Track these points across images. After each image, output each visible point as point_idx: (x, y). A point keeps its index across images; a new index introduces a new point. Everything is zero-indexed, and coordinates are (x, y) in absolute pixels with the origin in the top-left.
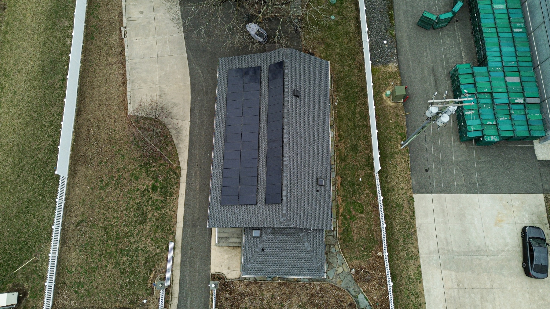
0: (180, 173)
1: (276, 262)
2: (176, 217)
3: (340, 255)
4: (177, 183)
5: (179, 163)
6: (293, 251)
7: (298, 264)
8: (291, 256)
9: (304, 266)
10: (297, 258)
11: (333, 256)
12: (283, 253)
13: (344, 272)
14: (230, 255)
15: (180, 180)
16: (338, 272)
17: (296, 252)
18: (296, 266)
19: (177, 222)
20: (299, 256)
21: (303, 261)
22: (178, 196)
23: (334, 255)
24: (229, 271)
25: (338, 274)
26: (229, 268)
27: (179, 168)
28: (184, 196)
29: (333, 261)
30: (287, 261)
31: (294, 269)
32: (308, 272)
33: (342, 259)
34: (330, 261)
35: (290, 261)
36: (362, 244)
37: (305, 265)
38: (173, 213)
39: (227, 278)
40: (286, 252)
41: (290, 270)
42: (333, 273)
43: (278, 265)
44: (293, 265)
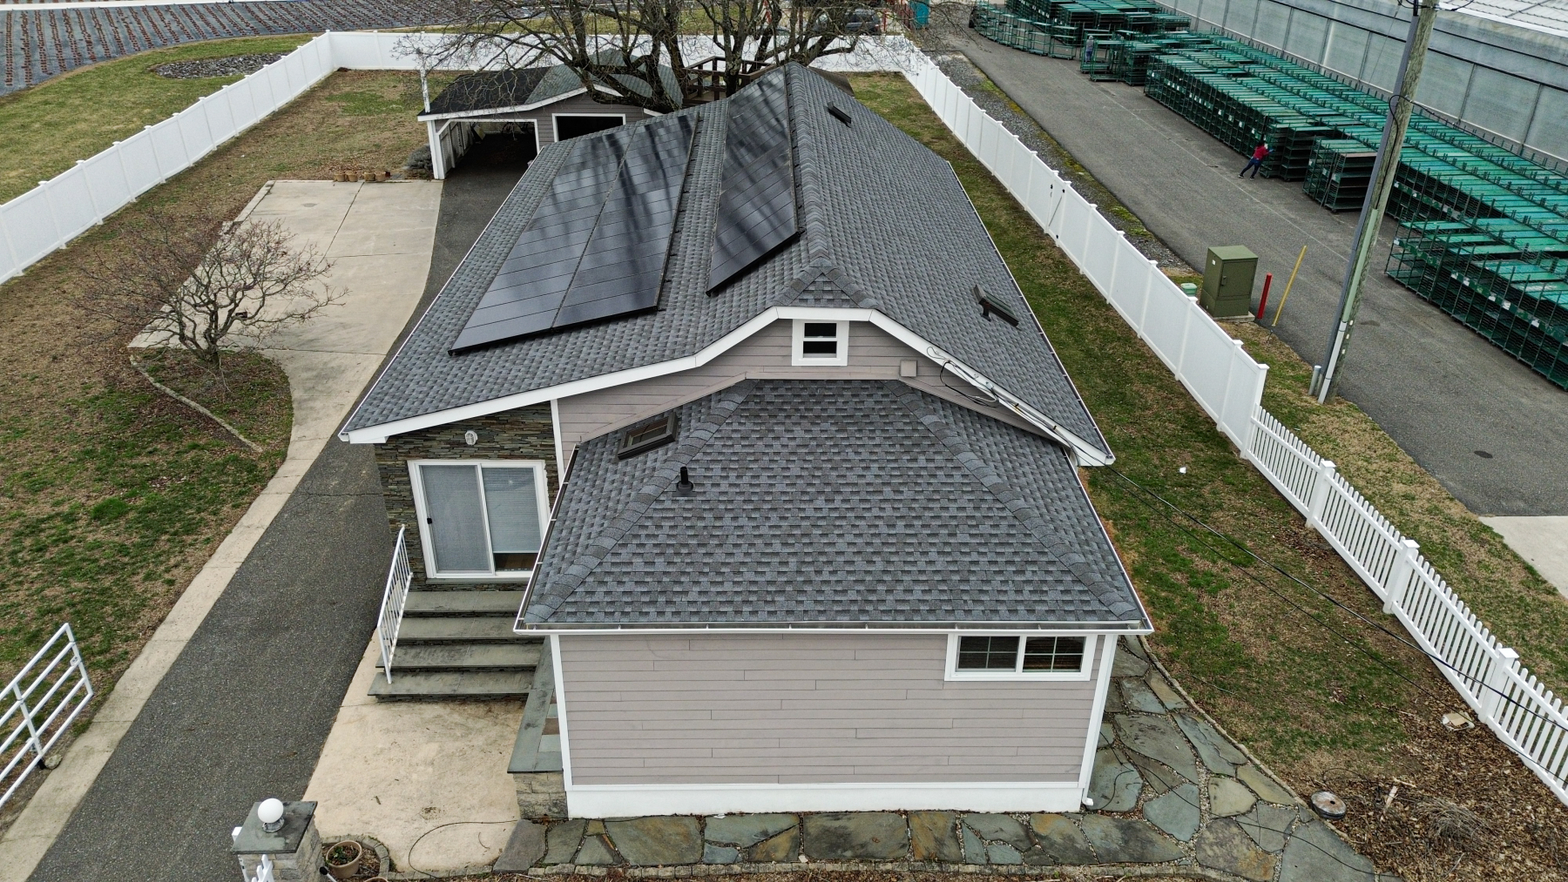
0: (275, 470)
1: (777, 547)
2: (173, 603)
3: (1196, 723)
4: (242, 493)
5: (288, 444)
6: (887, 489)
7: (933, 556)
8: (876, 512)
9: (976, 563)
10: (917, 523)
11: (1153, 728)
12: (820, 502)
13: (1262, 808)
14: (452, 746)
15: (264, 487)
16: (1223, 808)
17: (907, 493)
18: (922, 566)
19: (169, 618)
20: (928, 514)
21: (962, 538)
22: (228, 532)
23: (1161, 725)
24: (429, 826)
25: (1229, 820)
26: (428, 810)
27: (279, 456)
28: (262, 531)
29: (1160, 752)
30: (850, 538)
31: (906, 578)
32: (1012, 596)
33: (1219, 741)
34: (1147, 751)
35: (877, 541)
36: (1315, 677)
37: (983, 559)
38: (160, 587)
39: (402, 863)
40: (838, 498)
41: (881, 587)
42: (1190, 817)
43: (793, 560)
44: (894, 558)
